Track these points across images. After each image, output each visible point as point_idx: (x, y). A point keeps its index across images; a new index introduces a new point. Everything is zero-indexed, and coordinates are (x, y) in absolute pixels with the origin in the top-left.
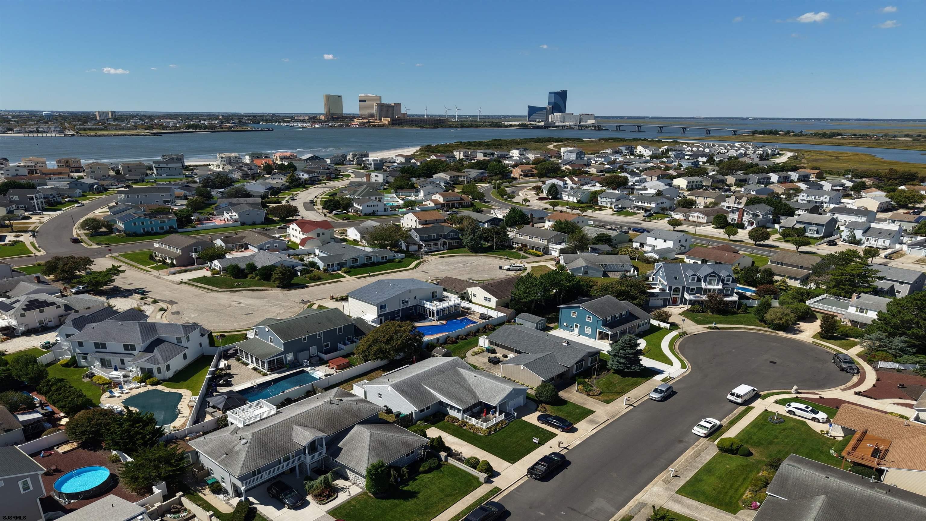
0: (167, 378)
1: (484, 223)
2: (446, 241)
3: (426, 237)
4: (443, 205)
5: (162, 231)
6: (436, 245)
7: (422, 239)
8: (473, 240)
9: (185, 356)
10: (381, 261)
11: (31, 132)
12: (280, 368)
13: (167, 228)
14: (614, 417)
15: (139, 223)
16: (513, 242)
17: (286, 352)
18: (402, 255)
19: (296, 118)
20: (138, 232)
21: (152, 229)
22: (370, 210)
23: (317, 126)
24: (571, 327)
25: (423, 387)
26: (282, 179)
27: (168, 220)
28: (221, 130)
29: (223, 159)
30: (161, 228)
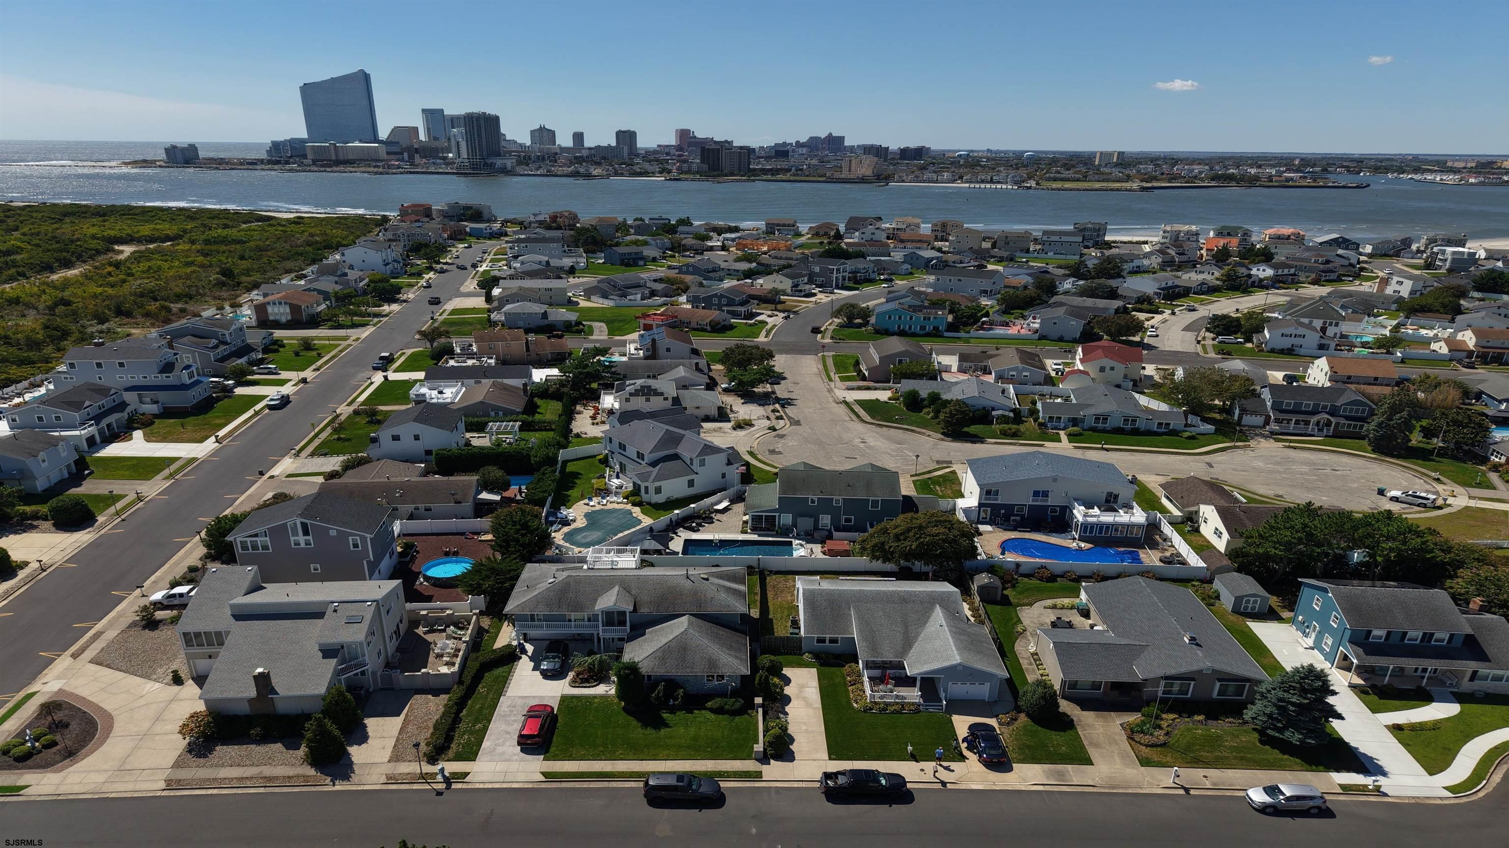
0: (653, 501)
1: (1500, 402)
2: (1332, 419)
3: (1288, 404)
4: (1470, 354)
5: (922, 332)
6: (1307, 423)
7: (1276, 407)
8: (1382, 428)
9: (691, 483)
10: (1155, 429)
11: (983, 182)
12: (768, 530)
13: (929, 328)
14: (1113, 788)
15: (895, 318)
16: (1494, 451)
17: (780, 510)
18: (1210, 426)
19: (1449, 164)
20: (891, 329)
21: (910, 327)
22: (1287, 343)
23: (1472, 180)
24: (1308, 627)
25: (849, 609)
26: (1213, 274)
27: (935, 318)
28: (1271, 184)
29: (1166, 235)
30: (923, 328)
